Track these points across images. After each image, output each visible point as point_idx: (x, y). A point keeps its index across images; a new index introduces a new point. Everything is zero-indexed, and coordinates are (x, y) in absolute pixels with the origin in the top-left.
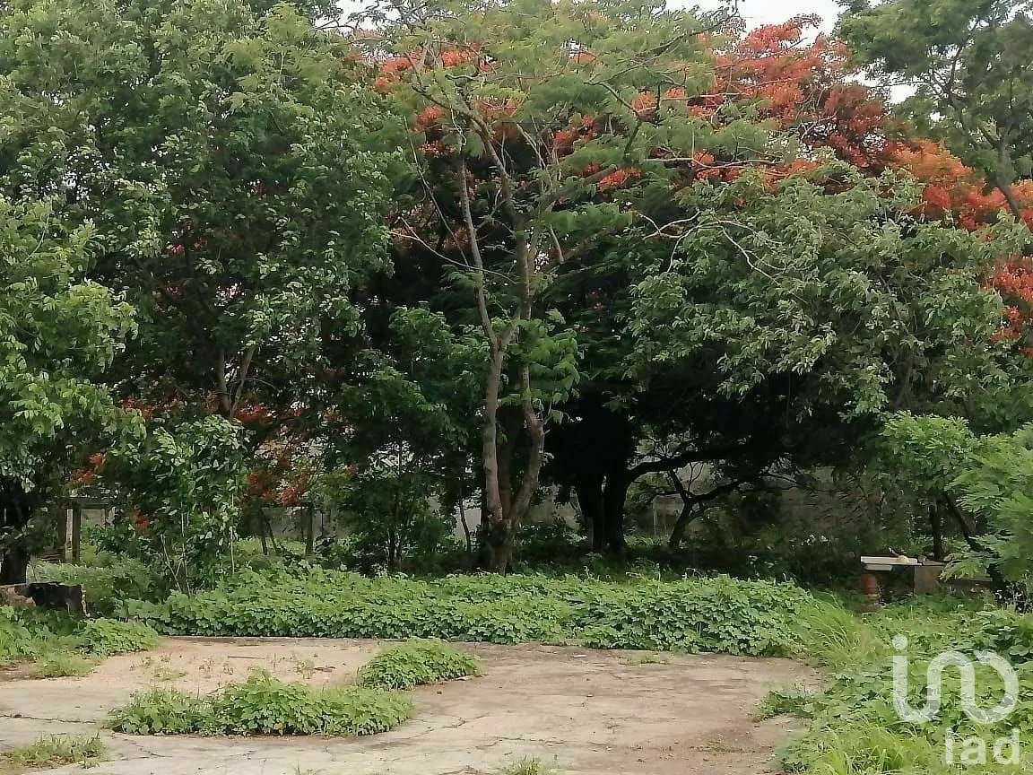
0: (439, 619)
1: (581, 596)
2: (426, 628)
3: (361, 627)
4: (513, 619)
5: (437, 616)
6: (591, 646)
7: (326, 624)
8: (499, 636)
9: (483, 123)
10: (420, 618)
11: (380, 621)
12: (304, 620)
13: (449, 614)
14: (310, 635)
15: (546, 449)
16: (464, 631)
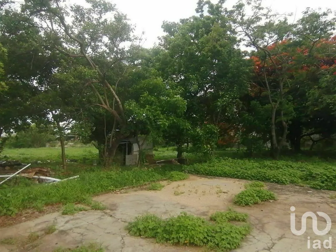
0: (262, 175)
1: (304, 169)
2: (258, 178)
3: (240, 176)
4: (285, 177)
5: (261, 174)
6: (313, 188)
7: (230, 174)
8: (281, 182)
9: (269, 52)
10: (256, 175)
11: (245, 175)
12: (225, 173)
13: (264, 174)
14: (226, 177)
15: (288, 131)
16: (269, 179)
